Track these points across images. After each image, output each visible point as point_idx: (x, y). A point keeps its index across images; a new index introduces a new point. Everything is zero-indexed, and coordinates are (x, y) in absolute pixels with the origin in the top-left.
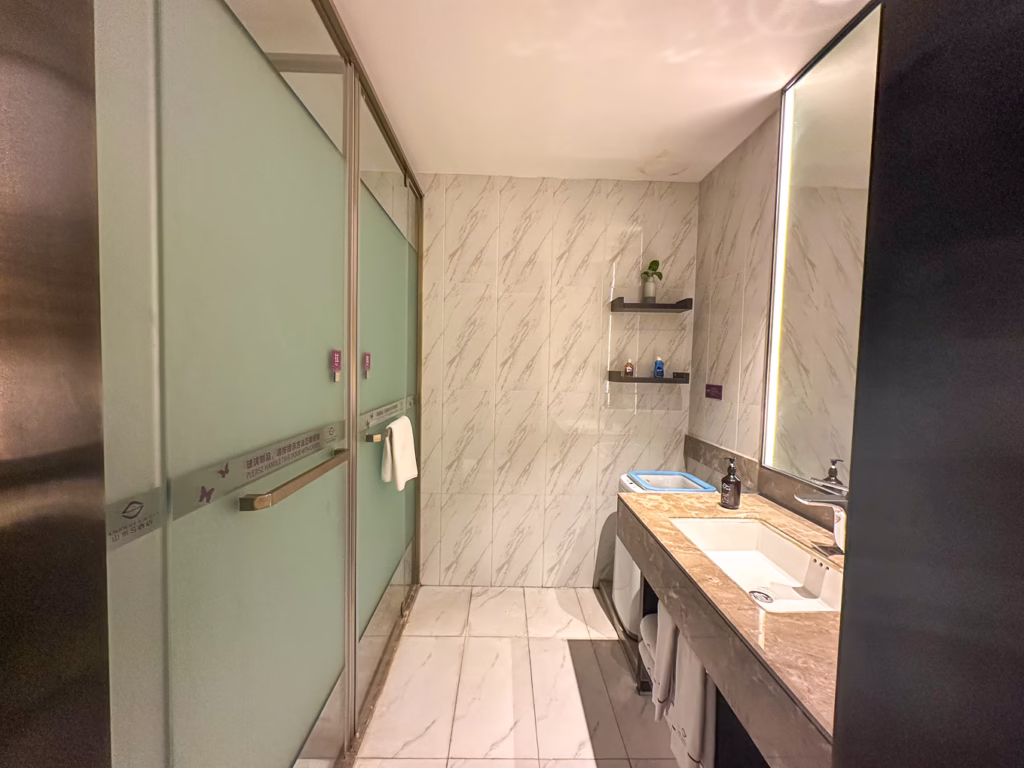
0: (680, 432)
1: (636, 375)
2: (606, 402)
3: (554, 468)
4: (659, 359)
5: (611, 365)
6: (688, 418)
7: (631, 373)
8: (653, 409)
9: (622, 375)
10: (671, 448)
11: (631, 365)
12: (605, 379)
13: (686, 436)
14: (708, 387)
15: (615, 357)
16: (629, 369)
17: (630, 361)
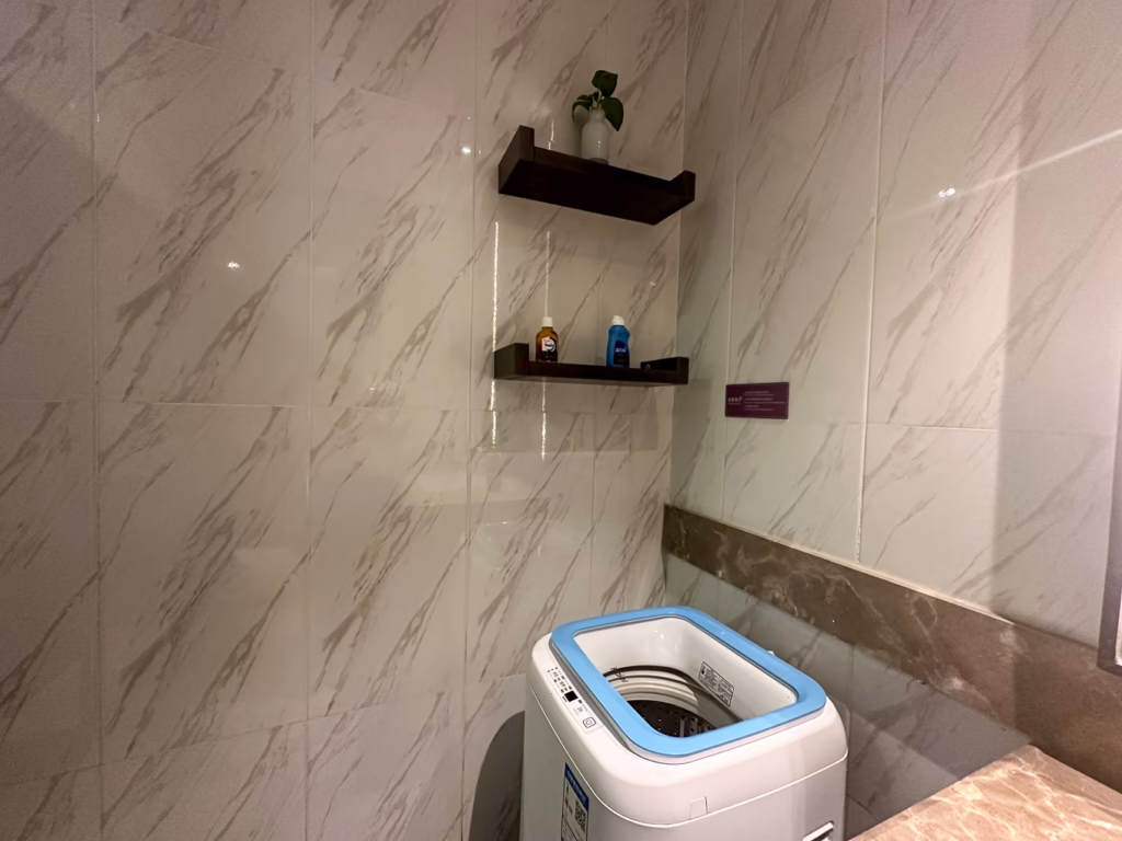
0: (654, 501)
1: (564, 358)
2: (487, 434)
3: (337, 636)
4: (618, 321)
5: (500, 336)
6: (669, 466)
7: (553, 354)
8: (598, 449)
9: (533, 357)
10: (637, 538)
11: (550, 332)
12: (484, 371)
13: (668, 510)
14: (733, 390)
15: (509, 315)
16: (547, 344)
17: (548, 322)
